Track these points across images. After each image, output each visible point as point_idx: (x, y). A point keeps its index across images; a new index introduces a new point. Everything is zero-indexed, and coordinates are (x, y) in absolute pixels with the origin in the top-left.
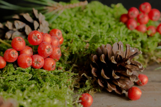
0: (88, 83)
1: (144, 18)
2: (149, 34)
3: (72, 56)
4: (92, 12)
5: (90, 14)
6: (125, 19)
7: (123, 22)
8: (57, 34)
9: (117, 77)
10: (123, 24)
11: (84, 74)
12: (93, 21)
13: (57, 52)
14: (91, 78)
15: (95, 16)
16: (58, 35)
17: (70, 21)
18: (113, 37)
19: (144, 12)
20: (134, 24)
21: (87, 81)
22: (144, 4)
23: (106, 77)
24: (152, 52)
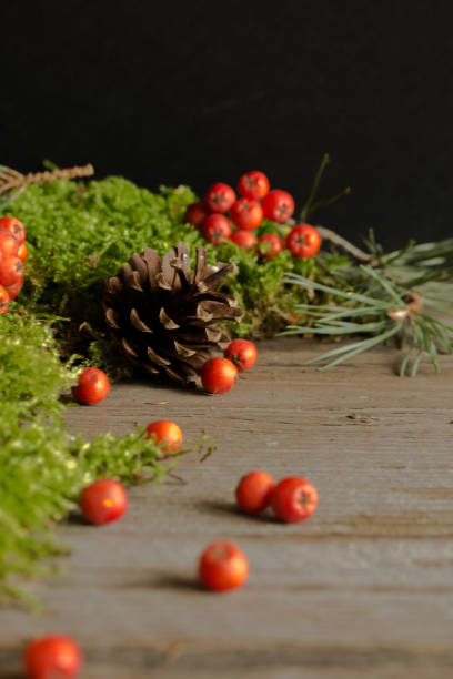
0: (96, 350)
1: (250, 210)
2: (263, 250)
3: (52, 287)
4: (106, 200)
5: (99, 203)
6: (199, 216)
7: (191, 223)
8: (12, 229)
9: (173, 326)
10: (193, 227)
11: (85, 324)
12: (110, 220)
13: (14, 268)
14: (103, 335)
15: (113, 210)
16: (16, 232)
17: (44, 216)
18: (164, 249)
19: (250, 197)
20: (224, 226)
21: (93, 344)
22: (249, 175)
23: (145, 327)
24: (271, 297)
